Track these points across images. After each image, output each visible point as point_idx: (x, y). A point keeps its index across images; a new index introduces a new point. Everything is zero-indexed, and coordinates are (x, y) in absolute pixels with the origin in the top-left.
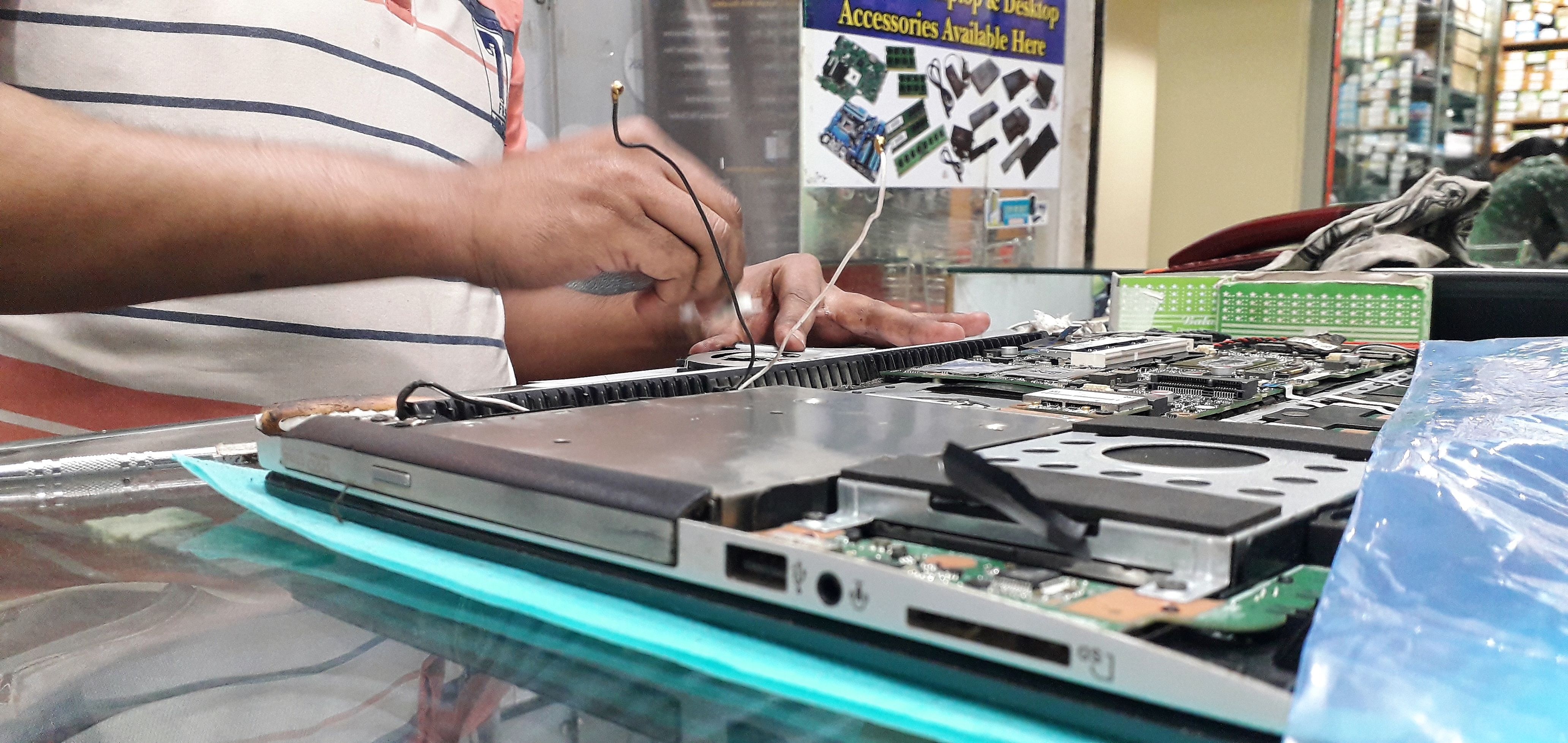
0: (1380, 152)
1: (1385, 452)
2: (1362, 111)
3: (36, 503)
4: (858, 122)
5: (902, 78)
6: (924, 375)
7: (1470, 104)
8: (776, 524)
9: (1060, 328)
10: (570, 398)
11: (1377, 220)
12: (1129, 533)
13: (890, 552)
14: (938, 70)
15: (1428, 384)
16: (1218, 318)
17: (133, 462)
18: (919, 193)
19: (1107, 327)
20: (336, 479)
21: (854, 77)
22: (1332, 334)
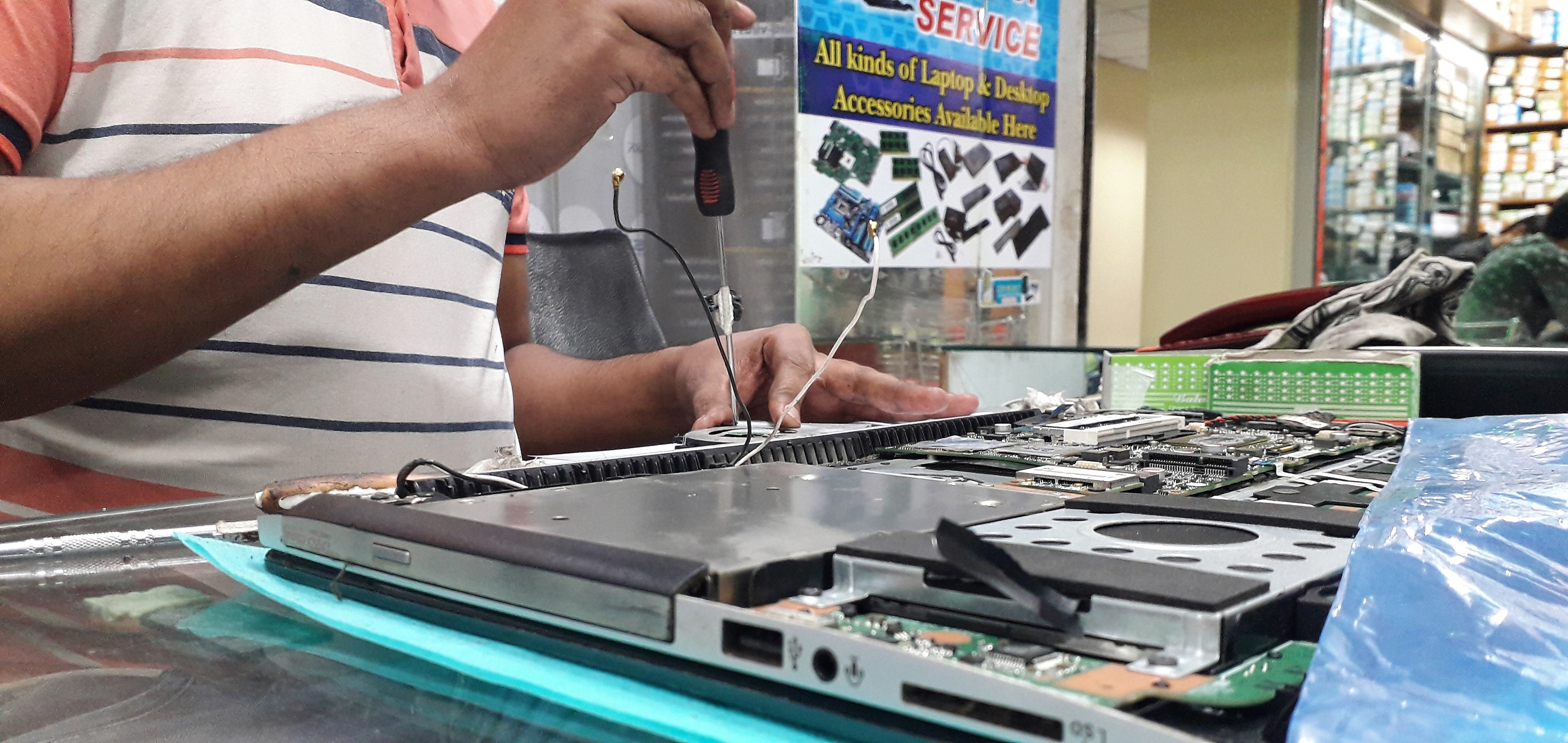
0: (1369, 232)
1: (1372, 529)
2: (1350, 192)
3: (36, 581)
4: (852, 205)
5: (895, 161)
6: (919, 452)
7: (1456, 185)
8: (772, 600)
9: (1053, 405)
10: (568, 475)
11: (1364, 299)
12: (1120, 609)
13: (885, 628)
14: (931, 153)
15: (1415, 462)
16: (1208, 397)
17: (133, 540)
18: (913, 274)
19: (1099, 404)
20: (336, 557)
21: (848, 161)
22: (1322, 412)
